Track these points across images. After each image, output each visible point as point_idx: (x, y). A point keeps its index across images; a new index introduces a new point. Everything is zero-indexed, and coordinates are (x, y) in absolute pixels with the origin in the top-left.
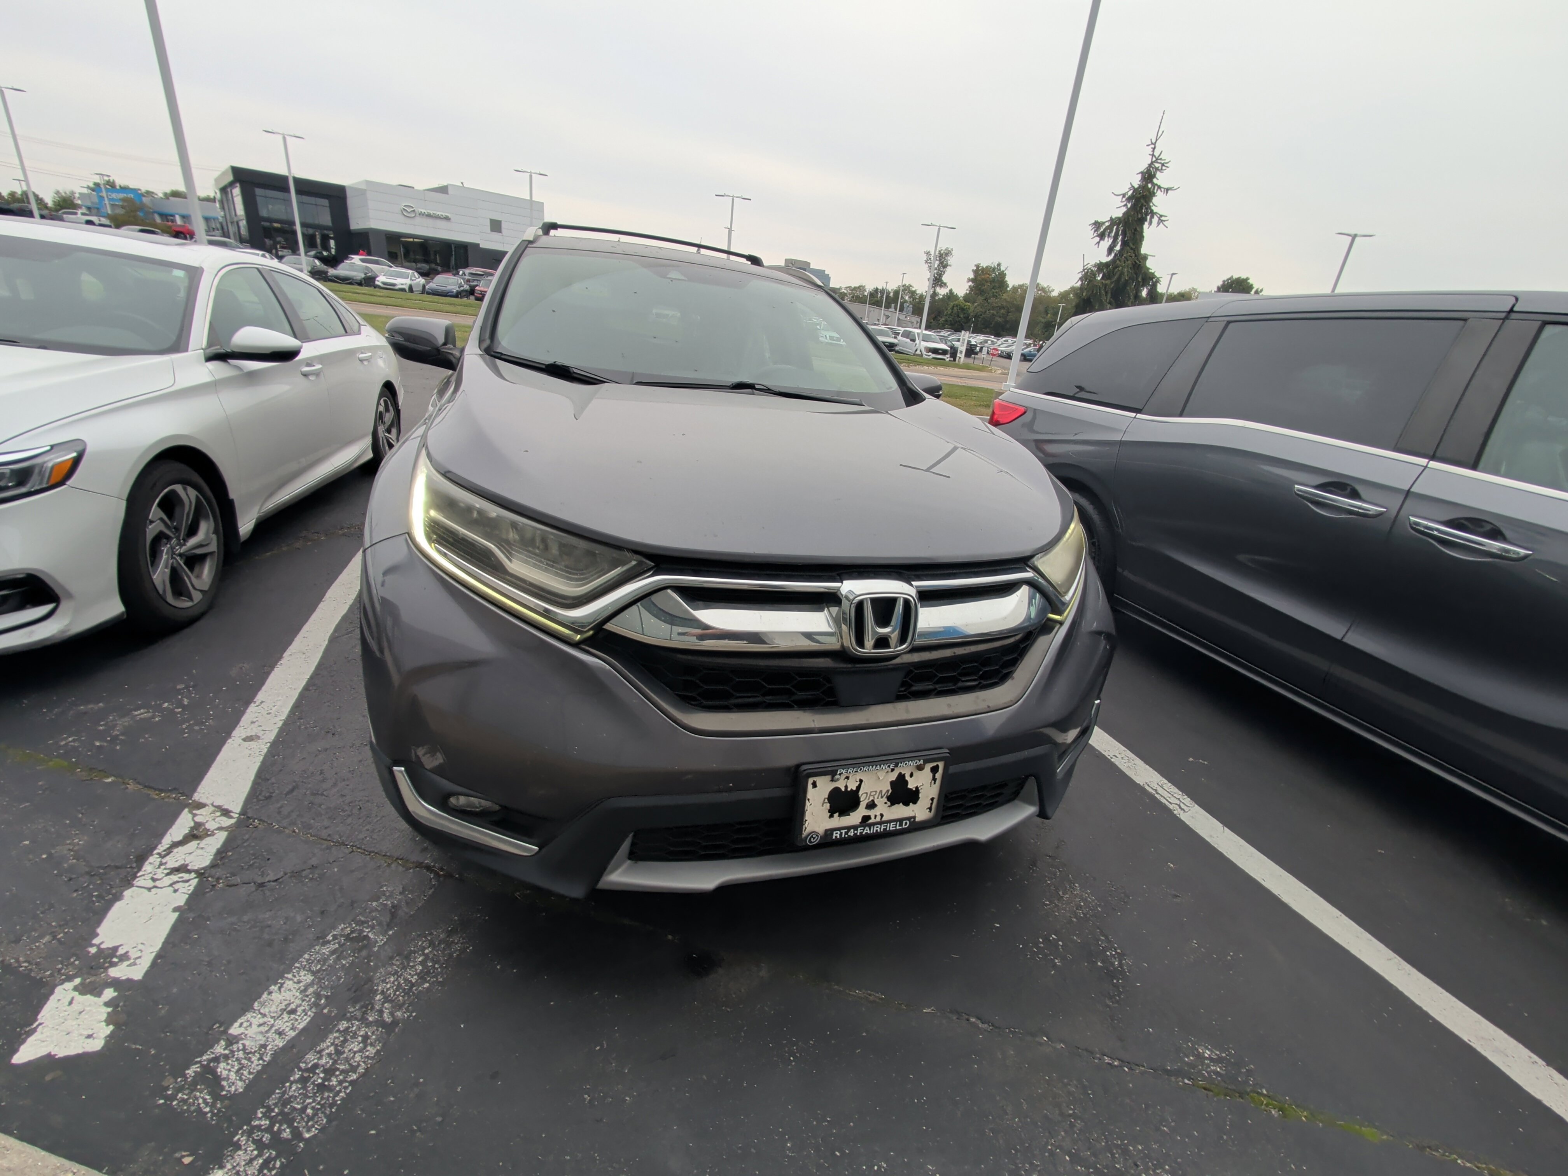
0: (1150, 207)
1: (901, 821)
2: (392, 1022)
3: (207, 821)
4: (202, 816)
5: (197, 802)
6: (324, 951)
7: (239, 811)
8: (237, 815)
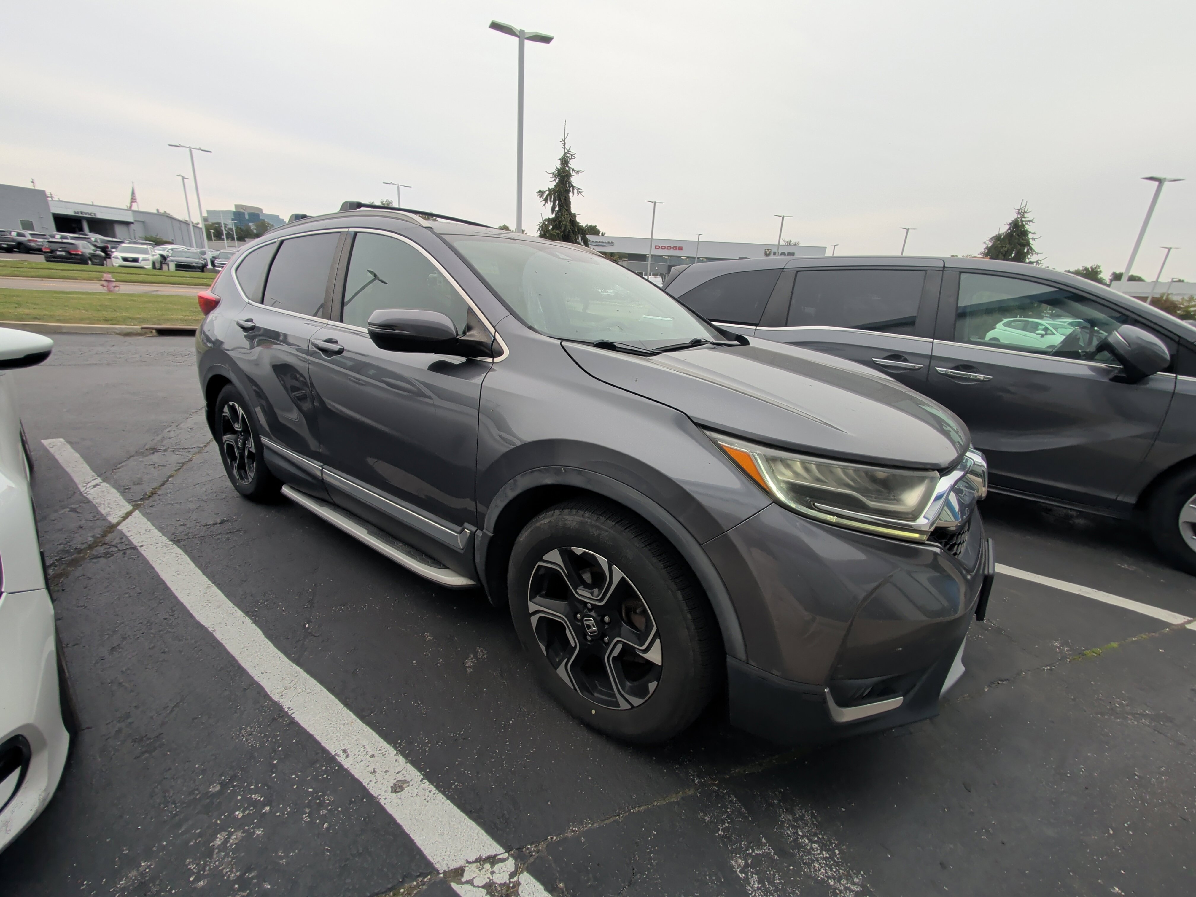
0: (570, 183)
3: (489, 878)
5: (449, 871)
6: (756, 886)
7: (502, 850)
8: (507, 854)
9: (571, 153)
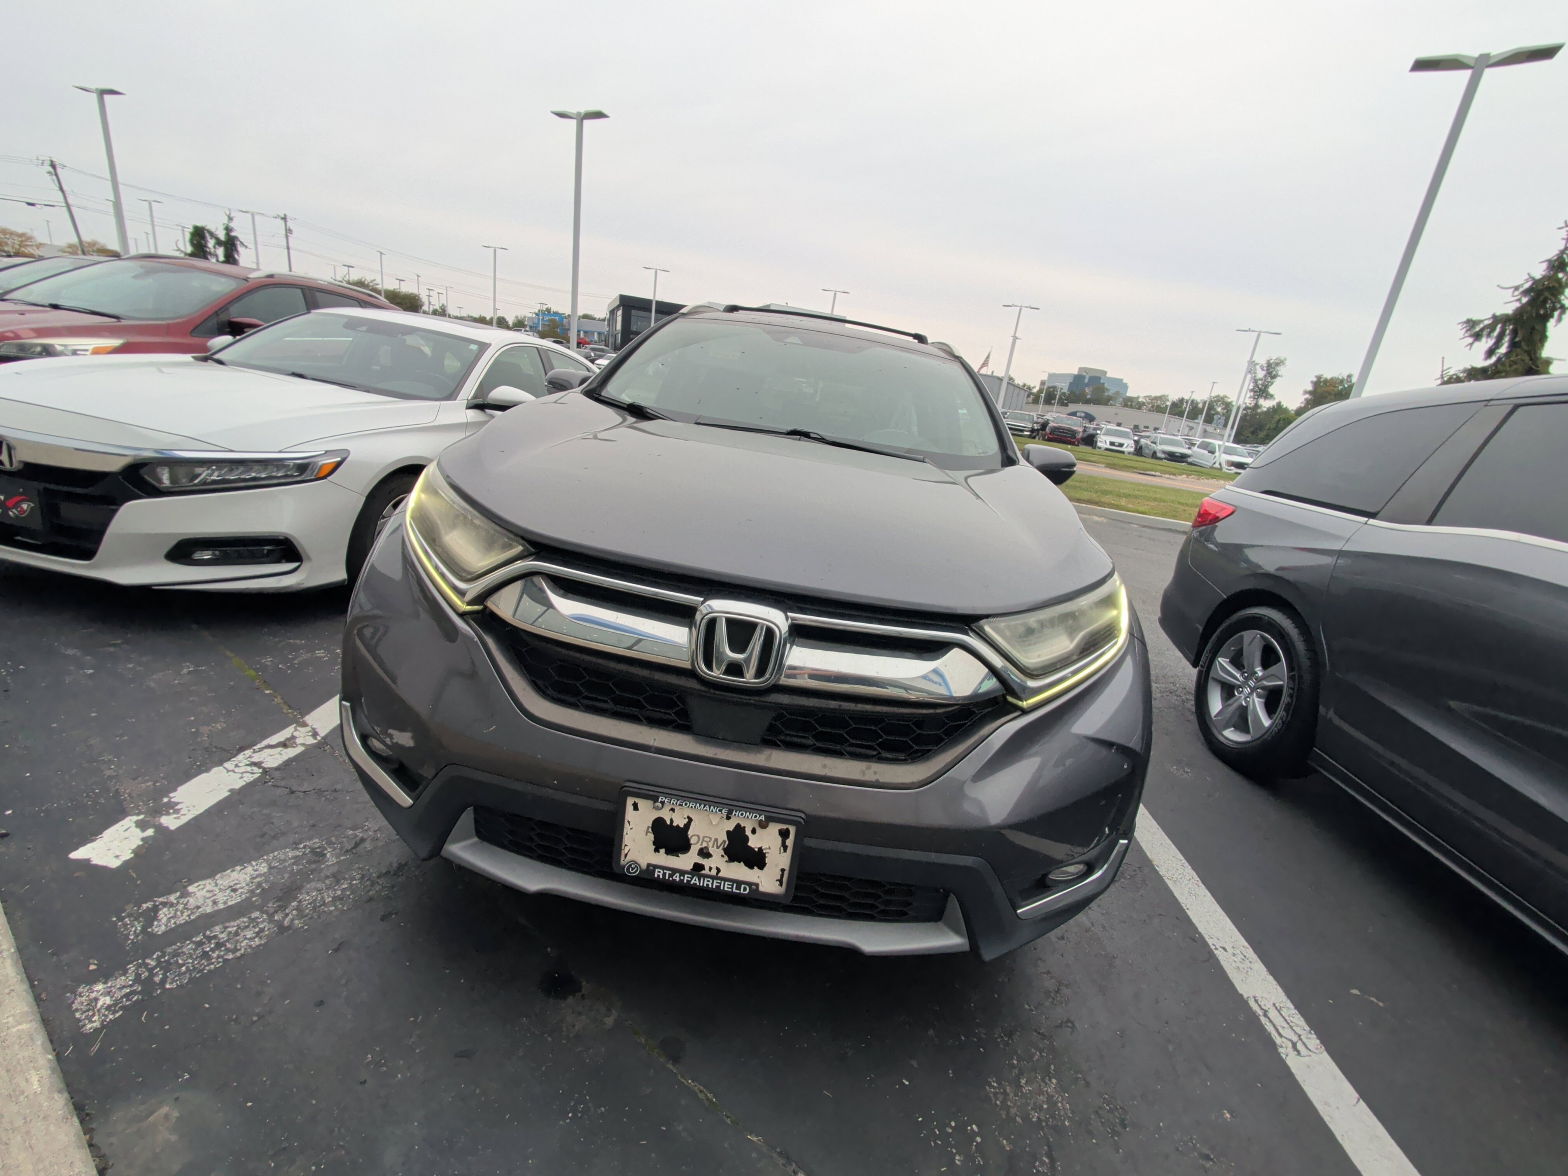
0: (1559, 301)
1: (739, 883)
2: (288, 926)
3: (300, 737)
4: (299, 732)
5: (304, 722)
6: (290, 854)
7: (321, 737)
8: (319, 739)
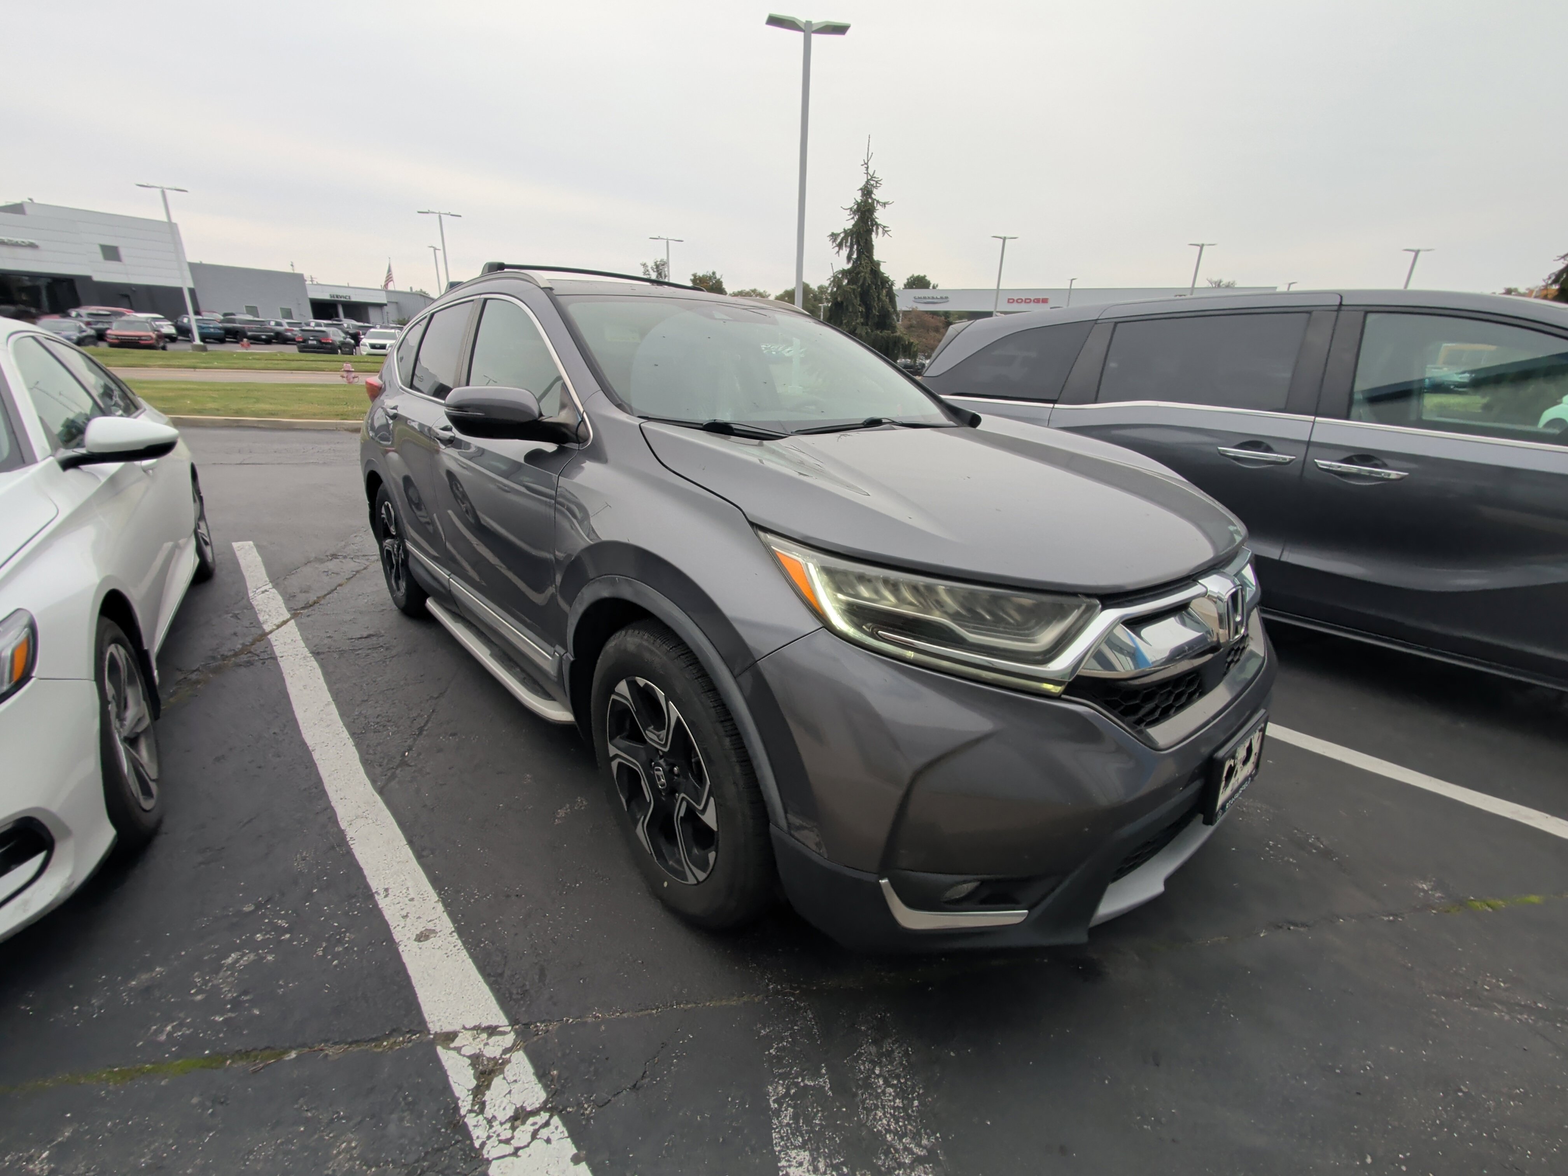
0: (874, 219)
2: (928, 1151)
3: (480, 1049)
4: (466, 1047)
5: (440, 1034)
6: (785, 1121)
7: (506, 1022)
8: (510, 1028)
9: (876, 180)
